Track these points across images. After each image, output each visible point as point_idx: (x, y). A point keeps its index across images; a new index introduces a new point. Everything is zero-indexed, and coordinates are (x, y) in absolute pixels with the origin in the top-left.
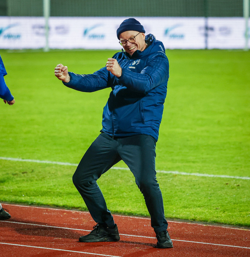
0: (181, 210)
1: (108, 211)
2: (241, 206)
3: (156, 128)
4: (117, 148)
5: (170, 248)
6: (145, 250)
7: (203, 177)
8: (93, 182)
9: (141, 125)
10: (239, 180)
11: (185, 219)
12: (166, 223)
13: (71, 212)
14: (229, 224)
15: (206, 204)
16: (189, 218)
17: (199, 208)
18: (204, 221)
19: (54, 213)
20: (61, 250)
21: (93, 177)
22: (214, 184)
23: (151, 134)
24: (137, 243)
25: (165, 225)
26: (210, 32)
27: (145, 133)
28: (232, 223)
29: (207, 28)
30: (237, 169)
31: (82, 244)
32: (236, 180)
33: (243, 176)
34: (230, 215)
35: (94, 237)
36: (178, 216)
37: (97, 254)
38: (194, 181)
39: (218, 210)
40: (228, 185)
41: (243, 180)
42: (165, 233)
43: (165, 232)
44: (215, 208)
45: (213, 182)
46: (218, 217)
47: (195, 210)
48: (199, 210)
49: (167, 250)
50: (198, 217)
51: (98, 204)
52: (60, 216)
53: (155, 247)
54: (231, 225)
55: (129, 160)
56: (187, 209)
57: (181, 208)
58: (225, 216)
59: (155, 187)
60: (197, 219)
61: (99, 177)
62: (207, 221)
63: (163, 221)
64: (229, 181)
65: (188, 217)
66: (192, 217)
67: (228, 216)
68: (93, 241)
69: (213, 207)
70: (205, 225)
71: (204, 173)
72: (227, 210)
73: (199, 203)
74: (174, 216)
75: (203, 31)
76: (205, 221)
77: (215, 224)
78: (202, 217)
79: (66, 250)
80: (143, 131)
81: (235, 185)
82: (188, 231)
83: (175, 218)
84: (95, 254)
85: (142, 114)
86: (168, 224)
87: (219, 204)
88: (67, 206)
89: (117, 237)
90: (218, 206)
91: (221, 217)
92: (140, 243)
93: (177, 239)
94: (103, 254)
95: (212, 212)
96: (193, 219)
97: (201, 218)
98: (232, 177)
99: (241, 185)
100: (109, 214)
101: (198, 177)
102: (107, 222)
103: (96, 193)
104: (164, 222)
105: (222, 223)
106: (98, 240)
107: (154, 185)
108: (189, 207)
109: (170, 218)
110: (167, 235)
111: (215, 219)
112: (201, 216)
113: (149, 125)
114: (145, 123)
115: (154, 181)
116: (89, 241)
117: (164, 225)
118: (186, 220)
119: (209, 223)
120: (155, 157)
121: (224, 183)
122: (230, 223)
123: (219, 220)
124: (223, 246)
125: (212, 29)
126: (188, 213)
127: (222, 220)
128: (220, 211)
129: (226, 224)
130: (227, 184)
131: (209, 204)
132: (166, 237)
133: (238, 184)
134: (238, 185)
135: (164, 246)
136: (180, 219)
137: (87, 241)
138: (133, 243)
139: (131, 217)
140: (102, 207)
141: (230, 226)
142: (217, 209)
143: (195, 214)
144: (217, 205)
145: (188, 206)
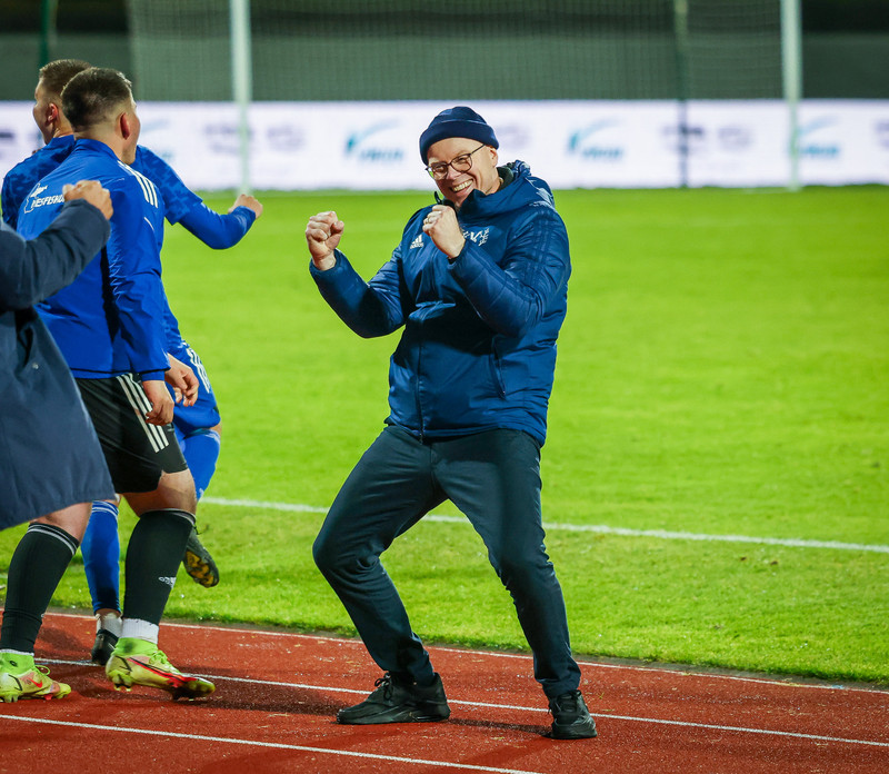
0: (618, 632)
1: (415, 639)
2: (783, 620)
3: (537, 409)
4: (432, 468)
6: (520, 744)
7: (676, 542)
8: (371, 560)
9: (496, 404)
10: (775, 547)
11: (629, 658)
12: (575, 669)
13: (316, 641)
14: (751, 670)
15: (686, 616)
16: (641, 655)
17: (666, 627)
18: (683, 662)
19: (269, 645)
20: (287, 746)
21: (370, 548)
22: (707, 559)
23: (526, 429)
24: (497, 725)
25: (574, 675)
26: (693, 142)
27: (510, 425)
28: (759, 668)
29: (684, 130)
30: (769, 517)
31: (347, 730)
32: (769, 547)
33: (786, 538)
34: (752, 644)
35: (376, 709)
36: (610, 649)
37: (388, 758)
38: (651, 551)
39: (719, 632)
40: (747, 562)
41: (787, 548)
42: (575, 698)
43: (574, 695)
44: (711, 626)
45: (706, 555)
46: (719, 651)
47: (655, 631)
48: (667, 631)
49: (581, 745)
50: (666, 651)
51: (386, 618)
52: (285, 651)
53: (548, 736)
54: (758, 671)
55: (469, 499)
56: (635, 630)
57: (618, 626)
58: (739, 648)
59: (541, 572)
60: (662, 656)
61: (386, 546)
62: (690, 663)
63: (567, 664)
64: (747, 551)
65: (637, 652)
66: (650, 650)
67: (748, 649)
68: (376, 720)
69: (706, 622)
70: (683, 674)
71: (678, 530)
72: (743, 631)
73: (666, 614)
74: (598, 649)
75: (674, 139)
76: (685, 663)
77: (712, 669)
78: (678, 650)
79: (302, 748)
80: (503, 420)
81: (766, 562)
82: (639, 690)
83: (602, 654)
84: (381, 757)
85: (498, 373)
86: (583, 670)
87: (721, 613)
88: (304, 624)
89: (441, 709)
90: (719, 622)
91: (727, 651)
92: (505, 725)
93: (607, 713)
94: (404, 757)
95: (703, 636)
96: (651, 657)
97: (675, 654)
98: (758, 540)
99: (780, 563)
100: (418, 646)
101: (663, 540)
102: (412, 668)
103: (380, 590)
104: (570, 668)
105: (733, 668)
106: (390, 719)
107: (541, 568)
108: (641, 623)
109: (588, 654)
110: (580, 702)
111: (712, 656)
112: (673, 649)
113: (520, 404)
114: (508, 398)
115: (541, 557)
116: (365, 720)
117: (569, 676)
118: (633, 659)
119: (697, 668)
120: (538, 489)
121: (736, 556)
122: (753, 666)
123: (722, 658)
124: (736, 731)
125: (698, 132)
126: (637, 640)
127: (732, 657)
128: (726, 635)
129: (742, 669)
130: (743, 559)
131: (695, 614)
132: (576, 707)
133: (773, 560)
134: (775, 563)
135: (573, 732)
136: (615, 656)
137: (359, 721)
138: (487, 724)
139: (481, 653)
140: (397, 627)
141: (753, 675)
142: (716, 628)
143: (655, 644)
144: (718, 617)
145: (636, 621)
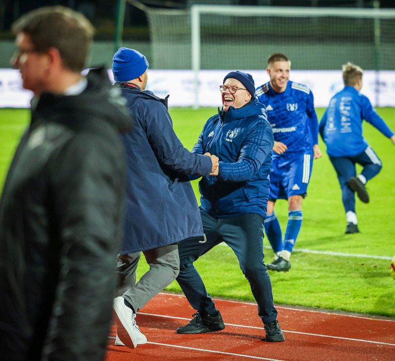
0: (305, 295)
2: (375, 291)
4: (218, 229)
5: (281, 341)
6: (252, 343)
7: (337, 257)
8: (189, 265)
9: (245, 204)
10: (378, 260)
11: (308, 306)
12: (275, 311)
13: (178, 297)
14: (358, 313)
15: (335, 289)
16: (313, 305)
17: (326, 293)
18: (330, 309)
19: (158, 298)
20: (153, 343)
22: (348, 264)
23: (258, 212)
24: (243, 335)
28: (362, 311)
29: (378, 83)
30: (378, 246)
31: (179, 336)
32: (374, 260)
33: (382, 256)
34: (360, 301)
35: (193, 327)
36: (301, 302)
37: (194, 349)
38: (325, 261)
39: (347, 296)
40: (364, 266)
41: (382, 260)
42: (275, 324)
43: (275, 322)
44: (344, 293)
45: (348, 263)
46: (346, 304)
47: (321, 295)
48: (326, 295)
49: (277, 344)
50: (324, 304)
52: (164, 301)
53: (263, 340)
54: (361, 313)
56: (313, 294)
57: (305, 293)
58: (354, 303)
59: (262, 272)
60: (322, 306)
61: (196, 259)
62: (333, 309)
63: (272, 310)
64: (365, 261)
65: (311, 304)
66: (316, 304)
67: (359, 303)
68: (193, 332)
69: (343, 292)
70: (329, 314)
71: (338, 252)
72: (357, 295)
73: (326, 288)
74: (296, 302)
76: (331, 309)
77: (342, 312)
78: (329, 303)
79: (159, 344)
81: (372, 266)
82: (308, 320)
83: (297, 305)
84: (191, 348)
85: (245, 190)
87: (349, 288)
88: (175, 289)
89: (221, 325)
90: (348, 291)
91: (350, 304)
92: (247, 336)
93: (292, 331)
94: (201, 348)
95: (340, 297)
96: (317, 306)
97: (327, 305)
98: (370, 256)
99: (378, 266)
100: (210, 300)
101: (331, 256)
102: (207, 309)
103: (192, 277)
105: (351, 312)
106: (199, 331)
107: (262, 270)
108: (316, 291)
109: (291, 304)
110: (277, 325)
111: (343, 306)
112: (327, 303)
114: (250, 201)
116: (188, 332)
118: (310, 307)
119: (336, 311)
121: (360, 263)
122: (359, 311)
123: (348, 307)
124: (344, 339)
125: (384, 84)
126: (313, 299)
127: (351, 307)
128: (350, 297)
129: (355, 312)
130: (363, 264)
131: (338, 288)
132: (276, 328)
133: (375, 265)
134: (376, 267)
136: (302, 305)
137: (185, 332)
138: (240, 335)
139: (246, 303)
141: (359, 315)
142: (346, 294)
143: (320, 300)
144: (348, 290)
145: (313, 290)
